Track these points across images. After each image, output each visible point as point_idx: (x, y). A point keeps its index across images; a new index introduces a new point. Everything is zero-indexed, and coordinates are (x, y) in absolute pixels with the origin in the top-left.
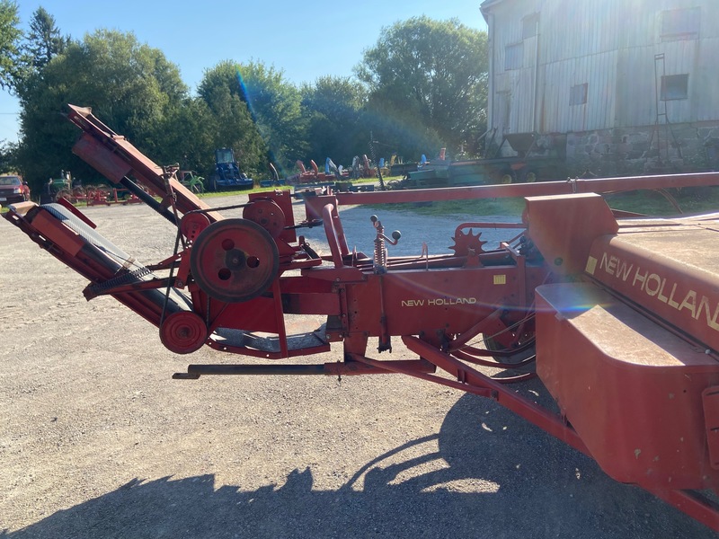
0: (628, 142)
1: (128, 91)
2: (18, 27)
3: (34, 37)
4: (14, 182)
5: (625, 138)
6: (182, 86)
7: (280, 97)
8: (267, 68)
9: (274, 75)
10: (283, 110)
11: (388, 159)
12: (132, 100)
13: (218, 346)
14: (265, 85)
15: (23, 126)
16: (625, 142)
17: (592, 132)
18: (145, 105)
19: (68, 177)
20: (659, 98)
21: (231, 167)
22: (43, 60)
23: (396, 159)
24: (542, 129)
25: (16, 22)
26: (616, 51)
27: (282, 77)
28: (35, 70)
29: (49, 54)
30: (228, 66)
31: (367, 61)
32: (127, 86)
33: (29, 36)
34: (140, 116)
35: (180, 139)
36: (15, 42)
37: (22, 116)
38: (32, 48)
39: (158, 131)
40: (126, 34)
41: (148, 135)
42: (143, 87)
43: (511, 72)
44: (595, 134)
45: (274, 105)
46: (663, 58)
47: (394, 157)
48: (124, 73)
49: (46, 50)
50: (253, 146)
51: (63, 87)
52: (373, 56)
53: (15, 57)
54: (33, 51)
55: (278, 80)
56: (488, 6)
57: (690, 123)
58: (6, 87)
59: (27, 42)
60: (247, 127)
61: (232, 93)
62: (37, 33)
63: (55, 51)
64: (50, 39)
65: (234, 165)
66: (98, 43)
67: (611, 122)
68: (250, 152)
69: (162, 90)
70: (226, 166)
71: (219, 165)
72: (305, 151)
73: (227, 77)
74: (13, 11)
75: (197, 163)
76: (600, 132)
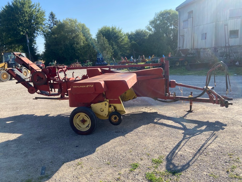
0: (219, 52)
1: (74, 36)
2: (45, 18)
3: (50, 20)
4: (40, 63)
5: (218, 51)
6: (90, 35)
7: (120, 37)
8: (117, 28)
9: (119, 30)
10: (121, 41)
11: (151, 56)
12: (75, 39)
13: (38, 93)
14: (116, 33)
15: (45, 47)
16: (218, 52)
17: (208, 48)
18: (78, 41)
19: (55, 62)
20: (229, 38)
21: (101, 59)
22: (52, 27)
23: (154, 57)
24: (193, 48)
25: (44, 16)
26: (215, 23)
27: (122, 30)
28: (50, 30)
29: (53, 25)
30: (105, 28)
31: (150, 24)
32: (74, 35)
33: (48, 20)
34: (77, 44)
35: (87, 51)
36: (44, 22)
37: (45, 44)
38: (49, 24)
39: (81, 48)
40: (75, 19)
41: (79, 50)
42: (78, 35)
43: (185, 29)
44: (209, 49)
45: (118, 40)
46: (227, 25)
47: (153, 56)
48: (73, 31)
49: (53, 24)
50: (109, 52)
51: (56, 36)
52: (152, 23)
53: (44, 26)
54: (49, 25)
55: (120, 32)
56: (178, 9)
57: (240, 46)
58: (41, 35)
59: (48, 22)
60: (107, 47)
61: (103, 37)
62: (50, 19)
63: (55, 24)
64: (54, 21)
65: (102, 58)
66: (66, 22)
67: (213, 46)
68: (108, 54)
69: (84, 36)
70: (99, 59)
71: (98, 59)
72: (128, 53)
73: (105, 31)
74: (44, 13)
75: (92, 58)
76: (210, 48)
